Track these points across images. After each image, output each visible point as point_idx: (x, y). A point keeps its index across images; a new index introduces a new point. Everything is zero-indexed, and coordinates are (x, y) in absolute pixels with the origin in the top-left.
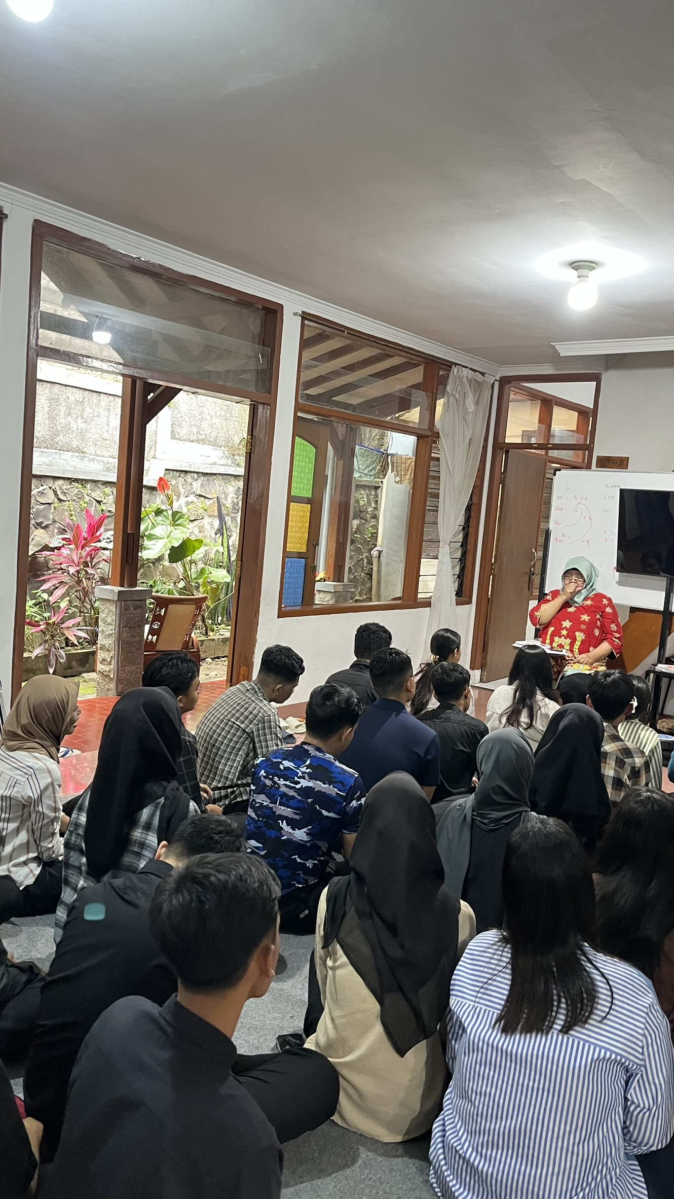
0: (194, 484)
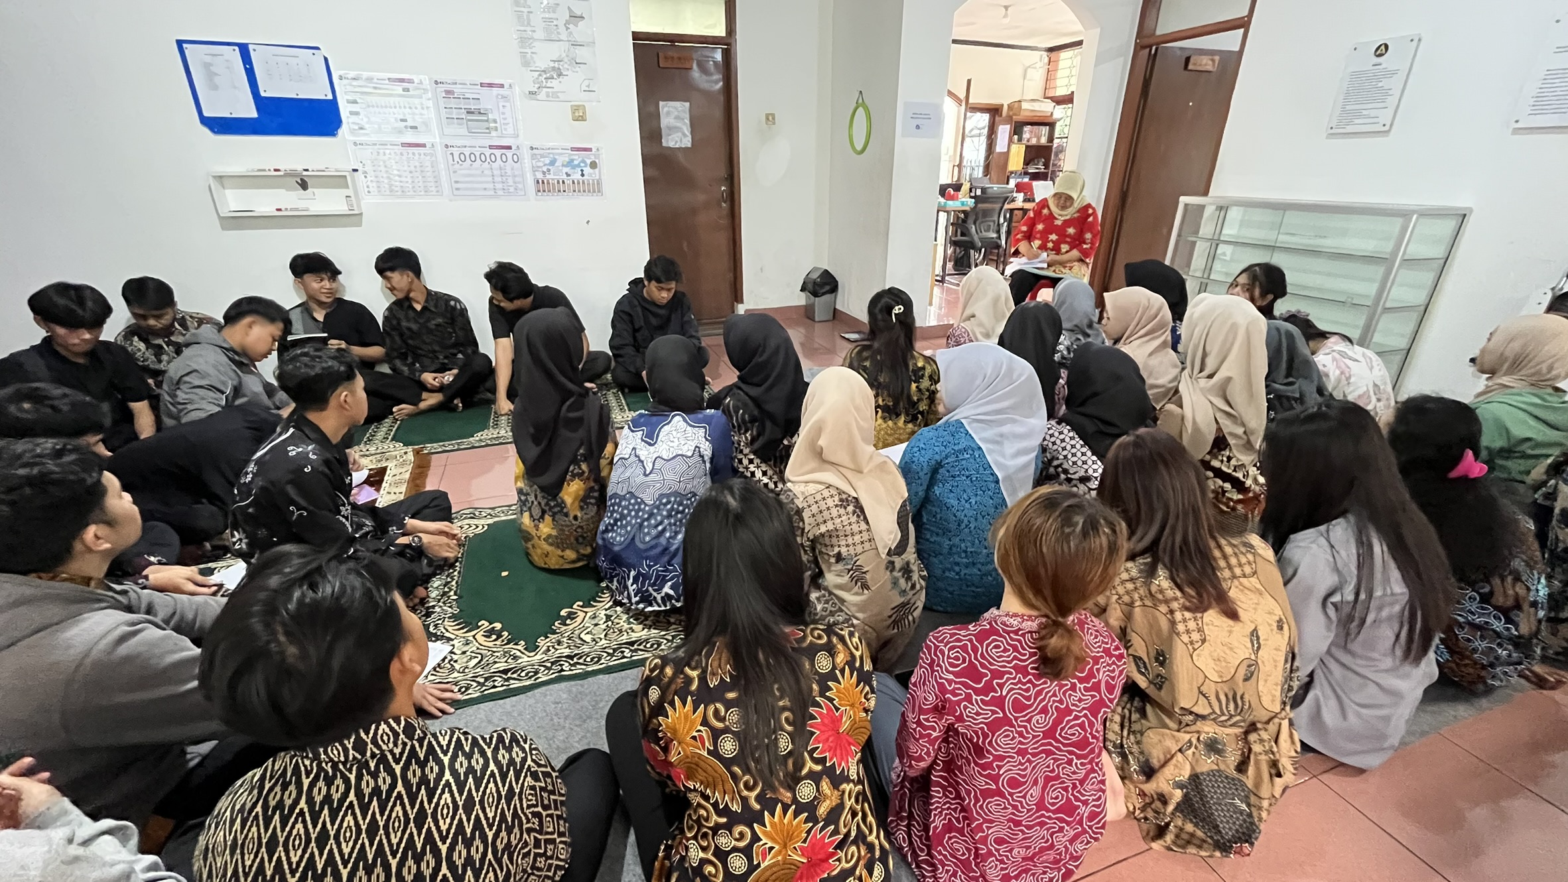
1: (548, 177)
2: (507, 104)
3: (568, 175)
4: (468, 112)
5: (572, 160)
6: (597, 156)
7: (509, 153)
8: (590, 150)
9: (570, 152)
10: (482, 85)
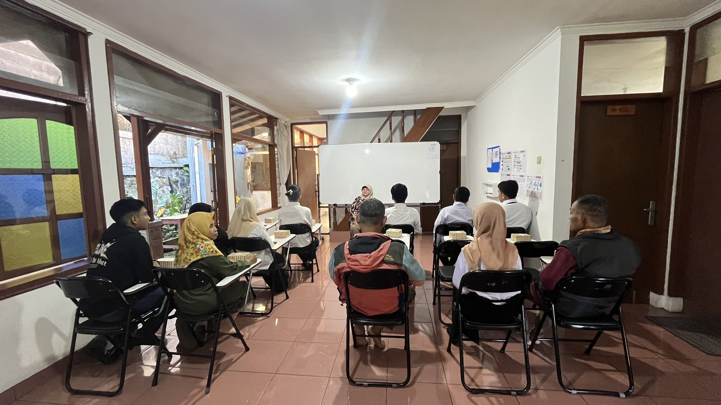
0: (157, 173)
1: (530, 189)
2: (524, 158)
3: (534, 189)
4: (518, 163)
5: (536, 182)
6: (542, 180)
7: (523, 178)
8: (540, 177)
9: (535, 178)
10: (521, 152)
